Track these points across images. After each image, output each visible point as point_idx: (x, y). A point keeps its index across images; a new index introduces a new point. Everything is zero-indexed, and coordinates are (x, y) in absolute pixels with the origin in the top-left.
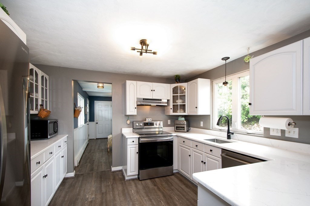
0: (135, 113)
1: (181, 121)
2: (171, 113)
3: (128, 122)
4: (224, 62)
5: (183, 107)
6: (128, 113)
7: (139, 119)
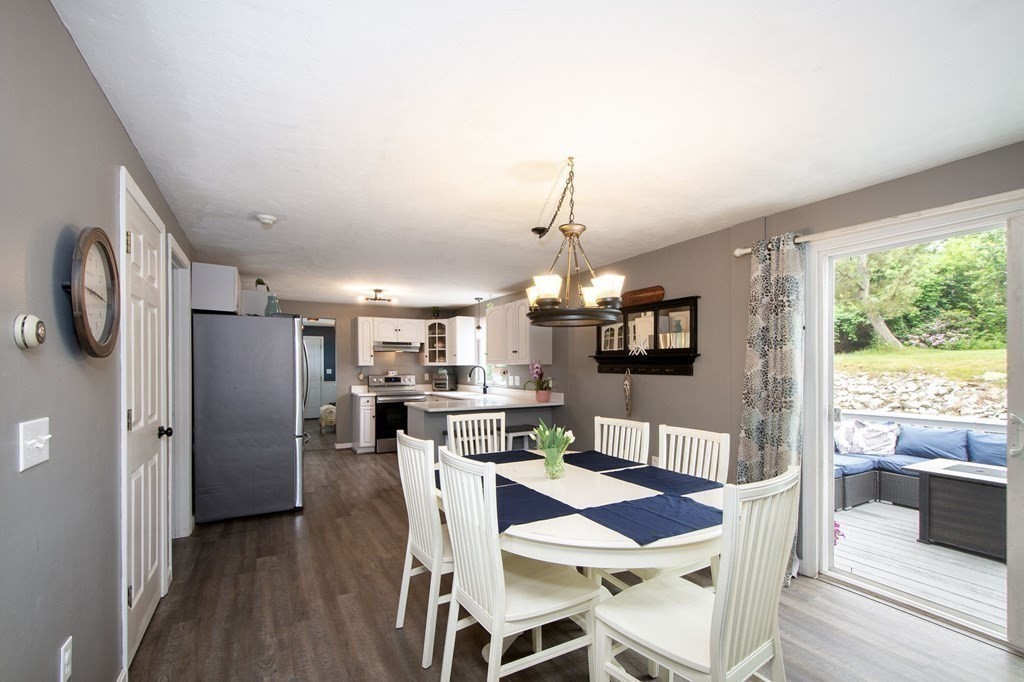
0: (372, 364)
1: (441, 375)
2: (427, 363)
3: (361, 377)
4: (477, 302)
5: (442, 354)
6: (361, 363)
7: (378, 371)
